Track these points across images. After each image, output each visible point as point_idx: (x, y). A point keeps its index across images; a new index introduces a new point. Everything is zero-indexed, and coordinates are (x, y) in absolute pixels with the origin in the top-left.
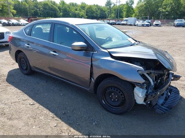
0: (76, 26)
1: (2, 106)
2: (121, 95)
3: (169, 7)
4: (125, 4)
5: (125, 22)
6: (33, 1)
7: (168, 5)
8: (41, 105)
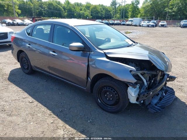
0: (74, 27)
1: (3, 103)
2: (116, 94)
3: (176, 8)
4: (131, 4)
5: (130, 23)
6: (38, 1)
7: (175, 5)
8: (40, 103)
